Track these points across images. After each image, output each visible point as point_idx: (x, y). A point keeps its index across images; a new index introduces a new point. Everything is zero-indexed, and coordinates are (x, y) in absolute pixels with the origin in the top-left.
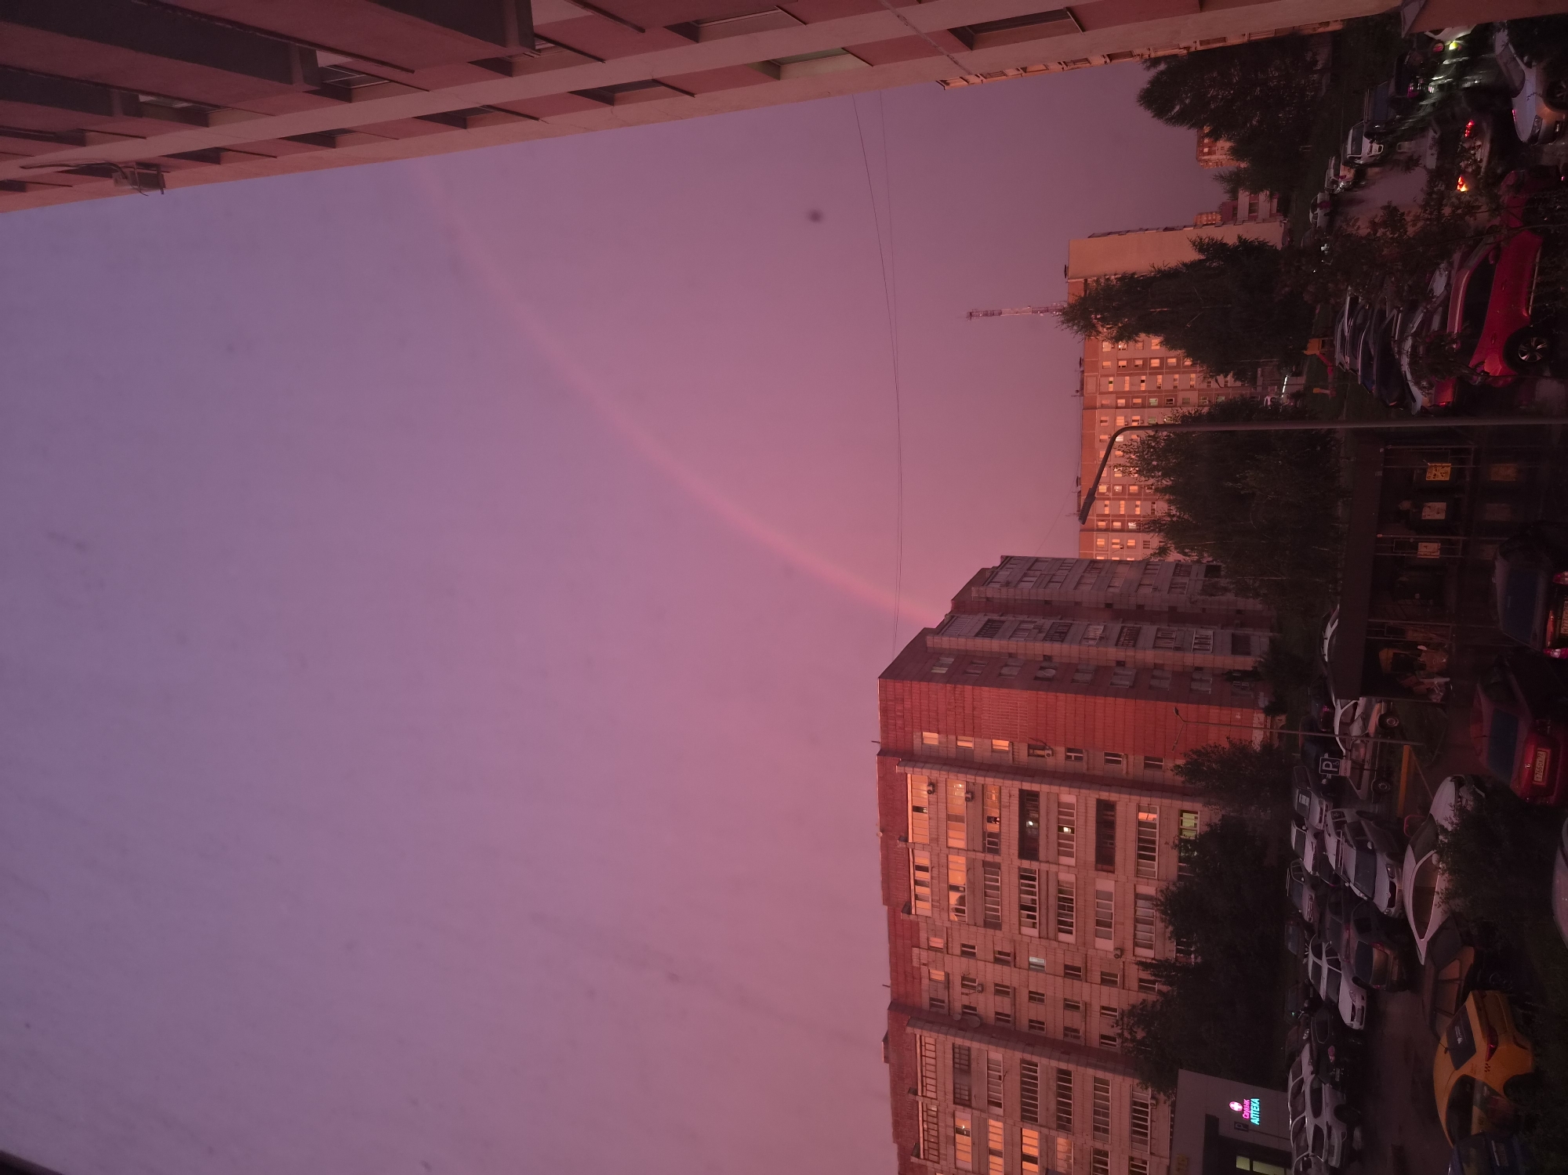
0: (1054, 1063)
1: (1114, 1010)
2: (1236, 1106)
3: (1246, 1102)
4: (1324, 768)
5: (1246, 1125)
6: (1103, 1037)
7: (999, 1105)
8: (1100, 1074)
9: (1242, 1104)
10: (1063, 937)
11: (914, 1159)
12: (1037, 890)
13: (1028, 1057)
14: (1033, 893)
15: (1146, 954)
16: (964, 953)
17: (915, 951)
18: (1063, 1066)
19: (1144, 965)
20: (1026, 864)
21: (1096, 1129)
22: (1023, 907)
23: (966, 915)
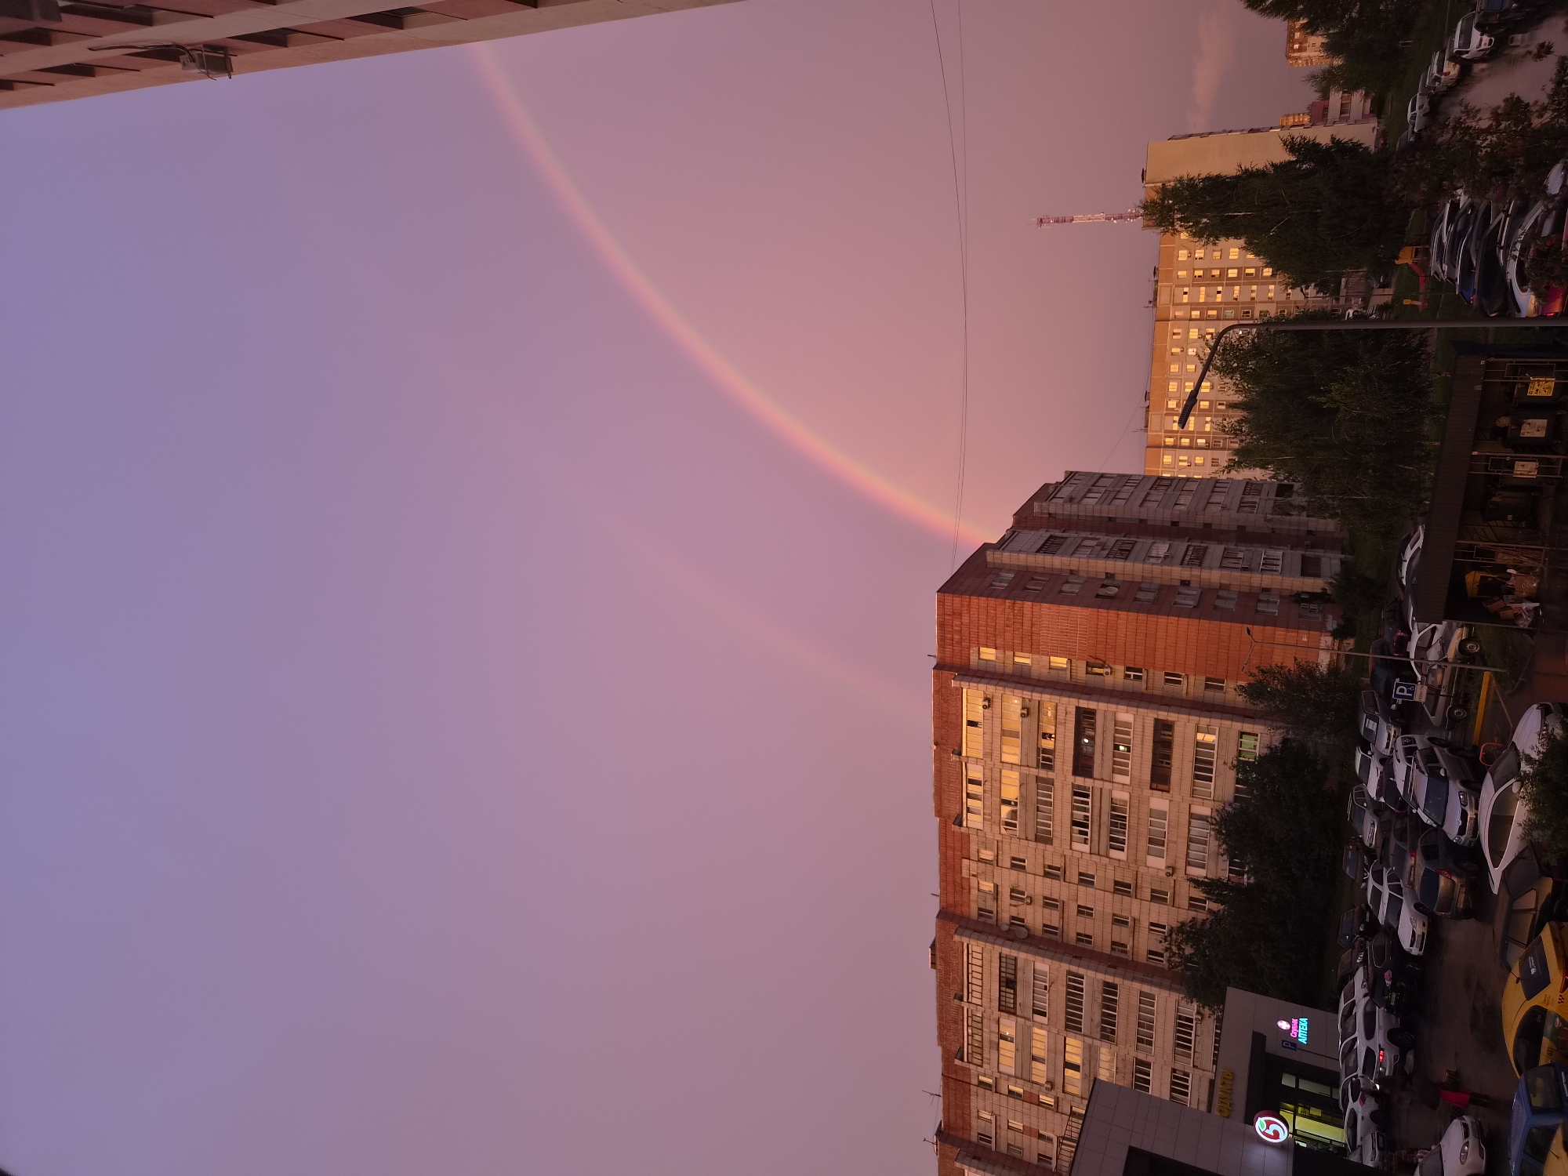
0: (1101, 976)
1: (1164, 927)
2: (1284, 1025)
3: (1295, 1021)
4: (1398, 693)
5: (1294, 1044)
6: (1151, 952)
7: (1043, 1014)
8: (1146, 988)
9: (1291, 1024)
10: (1114, 853)
11: (957, 1062)
12: (1090, 806)
13: (1074, 969)
14: (1085, 810)
15: (1198, 873)
16: (1013, 866)
17: (965, 862)
18: (1110, 979)
19: (1196, 882)
20: (1080, 781)
21: (1140, 1040)
22: (1075, 823)
23: (1017, 829)
